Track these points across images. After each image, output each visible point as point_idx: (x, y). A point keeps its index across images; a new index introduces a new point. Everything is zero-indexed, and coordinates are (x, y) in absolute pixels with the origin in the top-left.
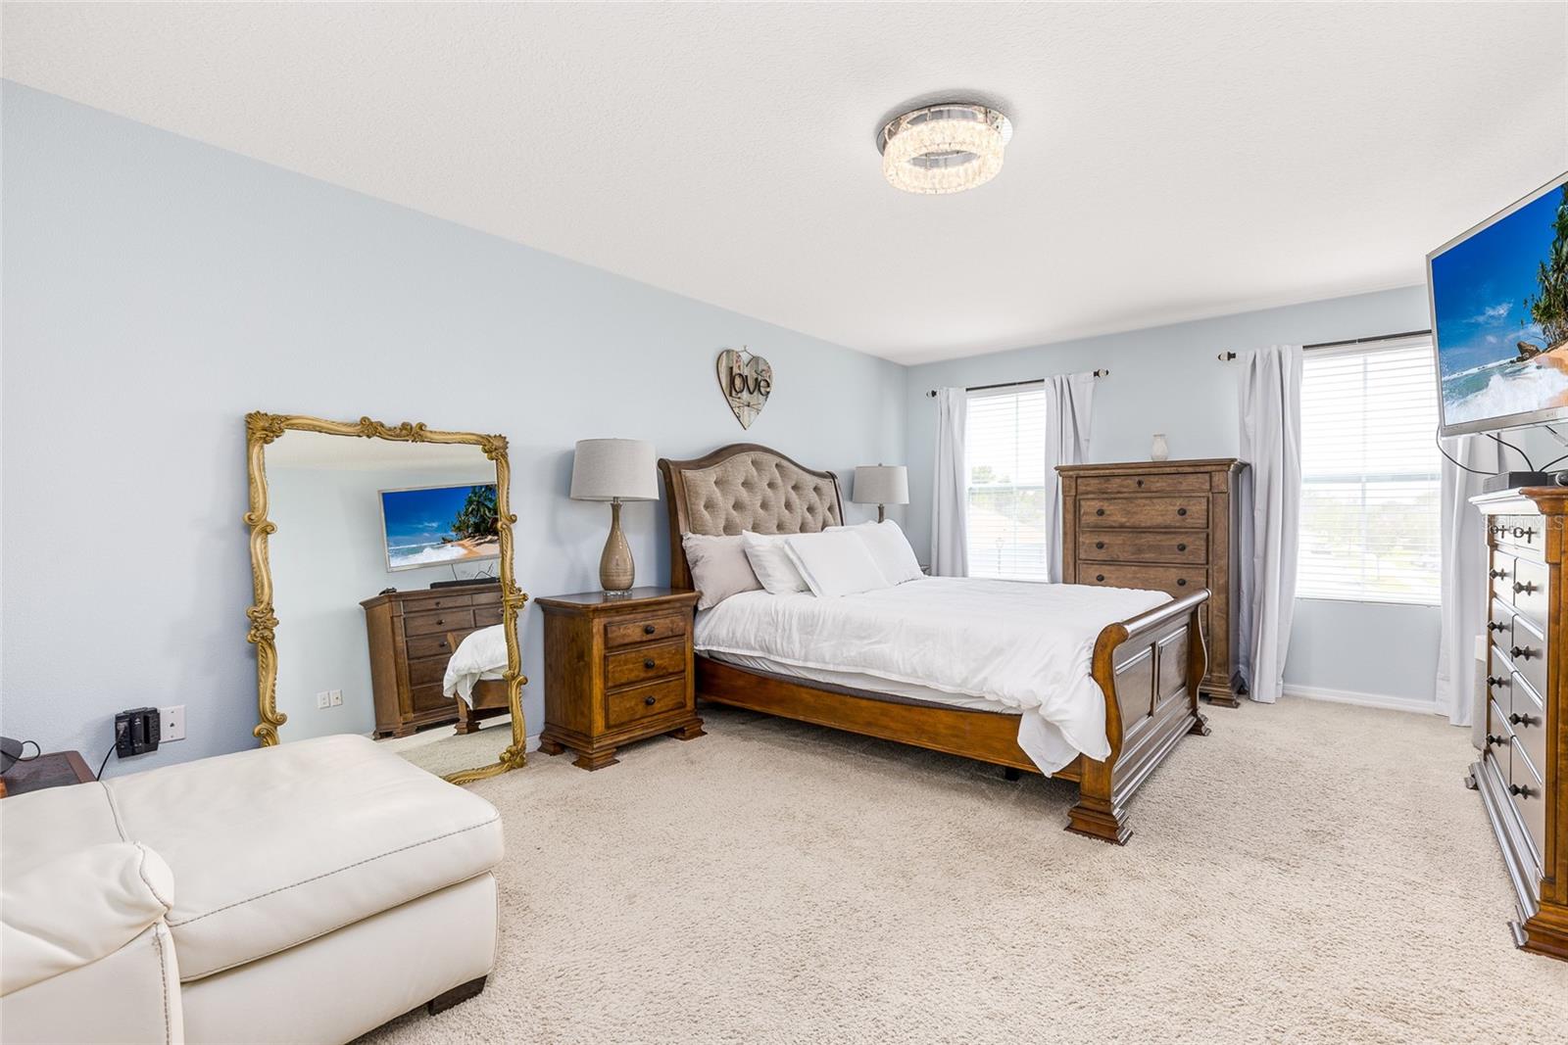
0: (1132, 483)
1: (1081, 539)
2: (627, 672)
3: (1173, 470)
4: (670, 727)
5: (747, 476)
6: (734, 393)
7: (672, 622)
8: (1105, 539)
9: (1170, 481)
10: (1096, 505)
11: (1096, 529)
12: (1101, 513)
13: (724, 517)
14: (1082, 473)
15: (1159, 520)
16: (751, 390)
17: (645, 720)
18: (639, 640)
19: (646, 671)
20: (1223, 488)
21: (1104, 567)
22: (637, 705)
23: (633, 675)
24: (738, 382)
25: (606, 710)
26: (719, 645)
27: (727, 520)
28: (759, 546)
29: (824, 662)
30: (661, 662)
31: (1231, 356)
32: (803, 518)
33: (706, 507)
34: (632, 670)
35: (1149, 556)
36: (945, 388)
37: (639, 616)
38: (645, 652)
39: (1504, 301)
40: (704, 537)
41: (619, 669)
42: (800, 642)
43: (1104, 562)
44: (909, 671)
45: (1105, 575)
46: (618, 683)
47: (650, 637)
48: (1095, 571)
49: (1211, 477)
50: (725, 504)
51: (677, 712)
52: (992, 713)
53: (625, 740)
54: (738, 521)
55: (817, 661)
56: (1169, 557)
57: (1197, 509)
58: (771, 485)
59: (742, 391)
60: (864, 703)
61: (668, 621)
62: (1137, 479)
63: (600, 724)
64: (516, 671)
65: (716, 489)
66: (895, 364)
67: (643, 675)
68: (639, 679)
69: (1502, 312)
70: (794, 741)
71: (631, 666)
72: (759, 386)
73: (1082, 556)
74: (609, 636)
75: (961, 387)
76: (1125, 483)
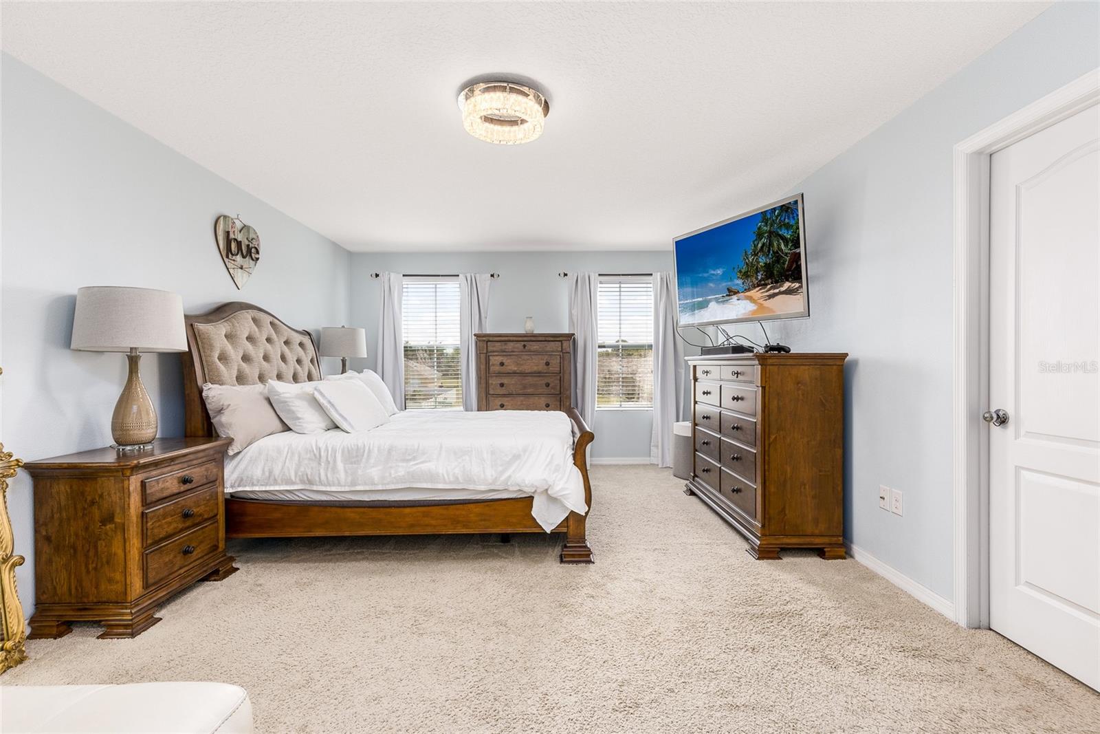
0: (520, 345)
1: (490, 382)
2: (166, 526)
3: (543, 339)
4: (205, 571)
5: (250, 332)
6: (230, 255)
7: (207, 470)
8: (505, 381)
9: (541, 345)
10: (500, 359)
11: (499, 374)
12: (502, 364)
13: (236, 368)
14: (491, 339)
15: (535, 369)
16: (245, 254)
17: (182, 571)
18: (177, 491)
19: (184, 522)
20: (568, 350)
21: (504, 398)
22: (175, 557)
23: (172, 527)
24: (233, 245)
25: (145, 570)
26: (253, 485)
27: (239, 371)
28: (284, 393)
29: (373, 484)
30: (198, 510)
31: (566, 275)
32: (295, 369)
33: (220, 359)
34: (170, 523)
35: (530, 391)
36: (387, 273)
37: (176, 467)
38: (183, 502)
39: (721, 267)
40: (220, 387)
41: (157, 525)
42: (346, 472)
43: (504, 395)
44: (452, 479)
45: (505, 404)
46: (157, 539)
47: (188, 486)
48: (498, 402)
49: (562, 344)
50: (235, 355)
51: (211, 555)
52: (511, 499)
53: (164, 596)
54: (248, 372)
55: (365, 484)
56: (540, 391)
57: (555, 362)
58: (269, 340)
59: (237, 255)
60: (407, 510)
61: (203, 468)
62: (523, 343)
63: (138, 585)
64: (8, 551)
65: (247, 343)
66: (344, 249)
67: (181, 526)
68: (178, 530)
69: (719, 272)
70: (331, 555)
71: (169, 519)
72: (251, 252)
73: (491, 392)
74: (148, 491)
75: (399, 273)
76: (516, 346)
